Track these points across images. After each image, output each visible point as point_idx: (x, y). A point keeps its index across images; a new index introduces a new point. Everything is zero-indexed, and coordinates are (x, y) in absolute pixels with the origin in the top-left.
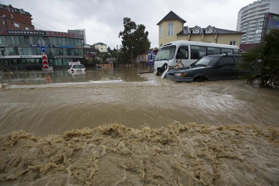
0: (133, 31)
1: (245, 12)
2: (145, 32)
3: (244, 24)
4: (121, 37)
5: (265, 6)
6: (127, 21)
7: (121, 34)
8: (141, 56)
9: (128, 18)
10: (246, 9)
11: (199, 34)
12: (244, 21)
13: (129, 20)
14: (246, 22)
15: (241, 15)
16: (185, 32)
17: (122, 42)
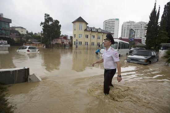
0: (50, 23)
1: (106, 23)
2: (59, 25)
3: (106, 28)
4: (42, 25)
5: (113, 22)
6: (47, 16)
7: (42, 24)
8: (56, 40)
9: (48, 14)
10: (106, 22)
11: (95, 31)
12: (106, 27)
13: (49, 15)
14: (107, 27)
15: (105, 24)
16: (88, 29)
17: (43, 29)
